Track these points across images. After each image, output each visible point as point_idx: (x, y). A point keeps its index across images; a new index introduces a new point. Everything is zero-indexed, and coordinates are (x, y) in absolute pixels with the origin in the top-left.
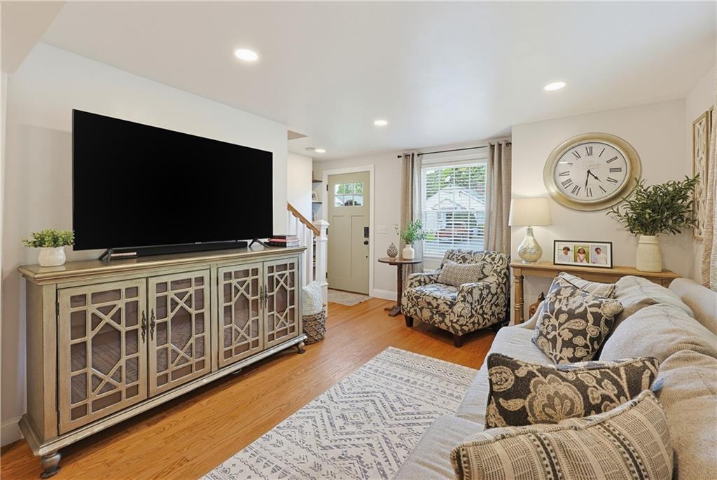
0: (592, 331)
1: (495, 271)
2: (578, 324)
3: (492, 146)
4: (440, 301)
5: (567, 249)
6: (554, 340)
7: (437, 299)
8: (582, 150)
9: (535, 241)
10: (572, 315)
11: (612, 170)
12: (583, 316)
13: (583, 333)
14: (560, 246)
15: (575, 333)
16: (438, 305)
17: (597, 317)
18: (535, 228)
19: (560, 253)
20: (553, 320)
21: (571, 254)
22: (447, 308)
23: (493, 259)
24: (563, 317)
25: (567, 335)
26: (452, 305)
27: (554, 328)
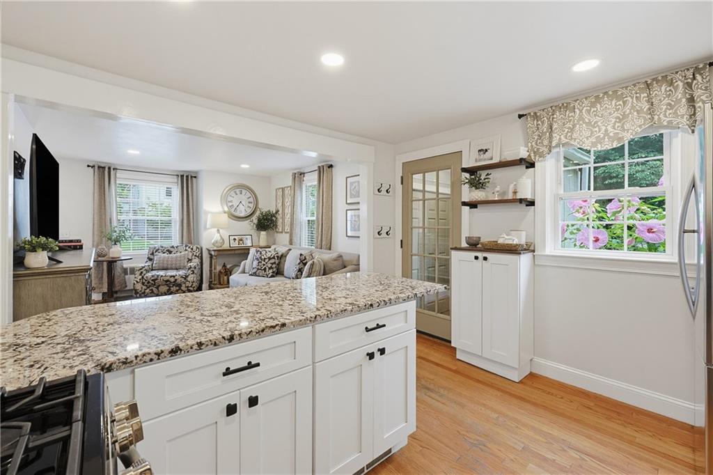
0: (277, 262)
1: (196, 256)
2: (272, 261)
3: (182, 176)
4: (176, 277)
5: (235, 239)
6: (265, 269)
7: (174, 277)
8: (238, 191)
9: (220, 236)
10: (270, 259)
11: (249, 203)
12: (274, 258)
13: (275, 263)
14: (232, 238)
15: (272, 264)
16: (176, 280)
17: (278, 257)
18: (221, 230)
19: (232, 241)
20: (263, 262)
21: (237, 241)
22: (183, 280)
23: (192, 249)
24: (267, 260)
25: (270, 265)
26: (186, 277)
27: (264, 265)
